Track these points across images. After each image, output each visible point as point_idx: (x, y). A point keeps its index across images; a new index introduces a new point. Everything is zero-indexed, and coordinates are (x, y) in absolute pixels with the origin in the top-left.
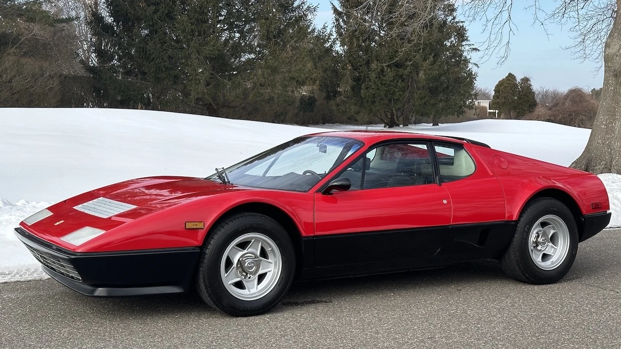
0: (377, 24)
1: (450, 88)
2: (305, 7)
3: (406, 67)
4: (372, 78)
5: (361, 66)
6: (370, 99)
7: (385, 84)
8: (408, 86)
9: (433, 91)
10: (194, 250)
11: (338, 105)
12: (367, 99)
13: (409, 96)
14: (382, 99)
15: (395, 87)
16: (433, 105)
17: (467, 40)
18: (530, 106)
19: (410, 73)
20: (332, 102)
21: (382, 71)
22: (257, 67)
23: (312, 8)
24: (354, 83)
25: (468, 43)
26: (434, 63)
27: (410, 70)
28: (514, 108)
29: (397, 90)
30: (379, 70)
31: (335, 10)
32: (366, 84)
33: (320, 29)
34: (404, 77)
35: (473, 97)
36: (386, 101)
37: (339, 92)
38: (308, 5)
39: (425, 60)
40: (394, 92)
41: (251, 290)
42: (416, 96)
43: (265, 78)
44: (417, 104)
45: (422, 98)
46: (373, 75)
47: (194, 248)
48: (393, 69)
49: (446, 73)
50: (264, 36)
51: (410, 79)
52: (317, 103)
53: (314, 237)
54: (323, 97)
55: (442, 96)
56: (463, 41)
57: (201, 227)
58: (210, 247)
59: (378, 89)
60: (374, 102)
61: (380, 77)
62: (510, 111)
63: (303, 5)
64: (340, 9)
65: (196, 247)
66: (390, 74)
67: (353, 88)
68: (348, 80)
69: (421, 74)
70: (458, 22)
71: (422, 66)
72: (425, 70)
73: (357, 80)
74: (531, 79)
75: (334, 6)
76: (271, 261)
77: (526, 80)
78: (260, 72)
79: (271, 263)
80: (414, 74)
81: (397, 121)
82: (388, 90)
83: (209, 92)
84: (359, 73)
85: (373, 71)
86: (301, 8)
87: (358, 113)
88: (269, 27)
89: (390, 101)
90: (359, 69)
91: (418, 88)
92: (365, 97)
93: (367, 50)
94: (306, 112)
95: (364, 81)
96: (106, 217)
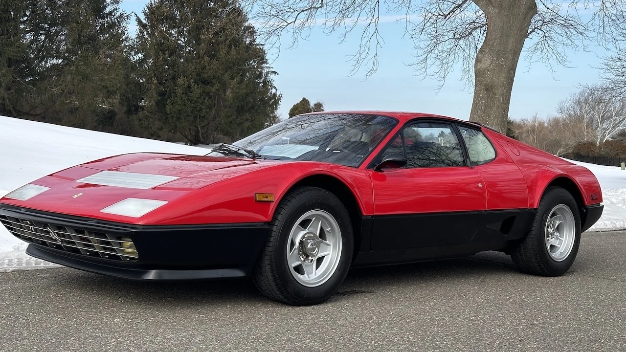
0: (182, 39)
1: (256, 108)
2: (118, 14)
3: (213, 84)
4: (178, 94)
5: (166, 80)
6: (175, 115)
7: (192, 100)
8: (215, 104)
9: (240, 110)
10: (262, 226)
11: (140, 120)
12: (172, 114)
13: (215, 114)
14: (188, 116)
15: (202, 104)
16: (239, 124)
17: (266, 62)
19: (217, 90)
20: (134, 117)
21: (189, 87)
22: (66, 73)
23: (126, 15)
24: (160, 98)
25: (267, 65)
26: (241, 82)
27: (217, 88)
29: (203, 107)
30: (185, 86)
31: (139, 21)
32: (172, 99)
33: (133, 38)
34: (211, 94)
35: (272, 119)
36: (192, 118)
37: (142, 106)
38: (121, 11)
39: (232, 78)
40: (201, 110)
41: (310, 276)
42: (223, 114)
43: (74, 85)
44: (223, 121)
45: (229, 117)
46: (180, 91)
47: (263, 223)
48: (200, 86)
49: (252, 93)
50: (74, 40)
51: (217, 97)
52: (117, 117)
53: (372, 216)
54: (124, 111)
55: (248, 116)
56: (263, 63)
57: (271, 200)
58: (277, 223)
59: (185, 105)
60: (179, 119)
61: (186, 93)
63: (115, 11)
64: (144, 22)
65: (265, 223)
66: (197, 90)
67: (157, 103)
68: (152, 95)
69: (229, 92)
70: (258, 45)
71: (230, 84)
72: (232, 89)
73: (162, 94)
75: (138, 17)
76: (329, 243)
77: (319, 105)
78: (69, 78)
79: (329, 245)
80: (221, 92)
81: (202, 139)
82: (194, 106)
83: (10, 97)
84: (164, 87)
85: (180, 87)
86: (113, 14)
87: (161, 129)
88: (81, 31)
89: (195, 118)
90: (165, 84)
91: (225, 107)
92: (171, 113)
93: (173, 65)
94: (105, 125)
95: (170, 96)
96: (147, 188)
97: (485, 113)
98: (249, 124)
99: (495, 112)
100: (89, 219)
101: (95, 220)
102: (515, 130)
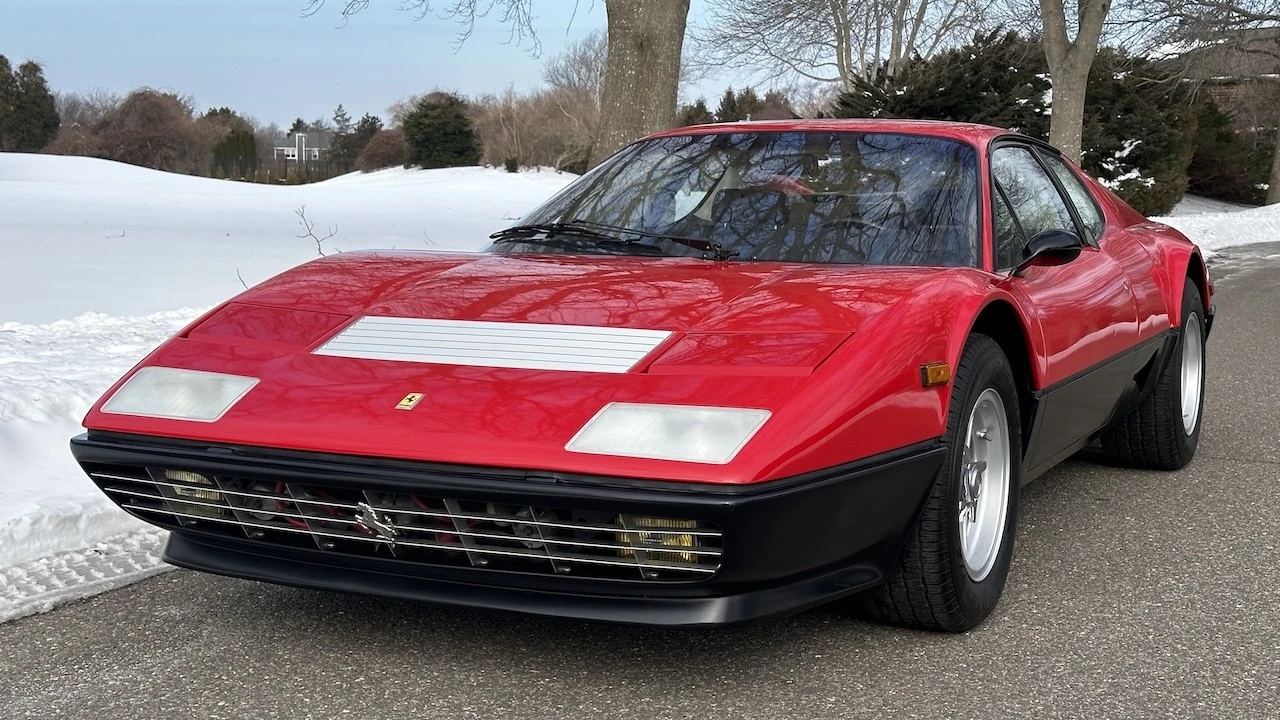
18: (46, 125)
28: (11, 130)
47: (932, 441)
53: (1047, 390)
57: (946, 379)
62: (2, 136)
74: (42, 67)
77: (31, 69)
96: (623, 370)
97: (636, 96)
99: (658, 94)
100: (529, 474)
101: (556, 476)
102: (473, 118)
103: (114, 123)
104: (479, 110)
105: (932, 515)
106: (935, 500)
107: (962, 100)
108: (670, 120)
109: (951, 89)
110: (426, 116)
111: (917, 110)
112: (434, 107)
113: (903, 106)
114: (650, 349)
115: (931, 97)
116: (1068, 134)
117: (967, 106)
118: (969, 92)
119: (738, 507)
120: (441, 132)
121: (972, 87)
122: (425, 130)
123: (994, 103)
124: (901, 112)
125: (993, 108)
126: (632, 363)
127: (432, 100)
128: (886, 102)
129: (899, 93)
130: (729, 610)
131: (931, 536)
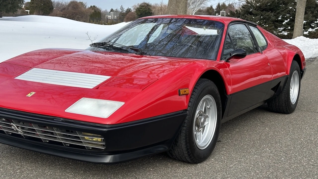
18: (50, 9)
28: (42, 10)
47: (183, 111)
53: (231, 94)
57: (188, 93)
62: (40, 11)
96: (91, 88)
98: (11, 5)
100: (55, 118)
101: (62, 119)
102: (152, 9)
103: (66, 9)
104: (154, 7)
105: (184, 131)
106: (185, 127)
107: (274, 7)
108: (185, 12)
109: (272, 4)
110: (141, 8)
111: (262, 9)
112: (143, 6)
113: (258, 8)
114: (102, 81)
115: (266, 6)
116: (300, 17)
117: (276, 8)
118: (276, 5)
119: (108, 131)
120: (145, 12)
121: (277, 4)
122: (141, 12)
123: (283, 8)
124: (258, 10)
125: (282, 9)
126: (95, 86)
127: (143, 5)
128: (254, 7)
129: (258, 5)
130: (114, 158)
131: (184, 138)
